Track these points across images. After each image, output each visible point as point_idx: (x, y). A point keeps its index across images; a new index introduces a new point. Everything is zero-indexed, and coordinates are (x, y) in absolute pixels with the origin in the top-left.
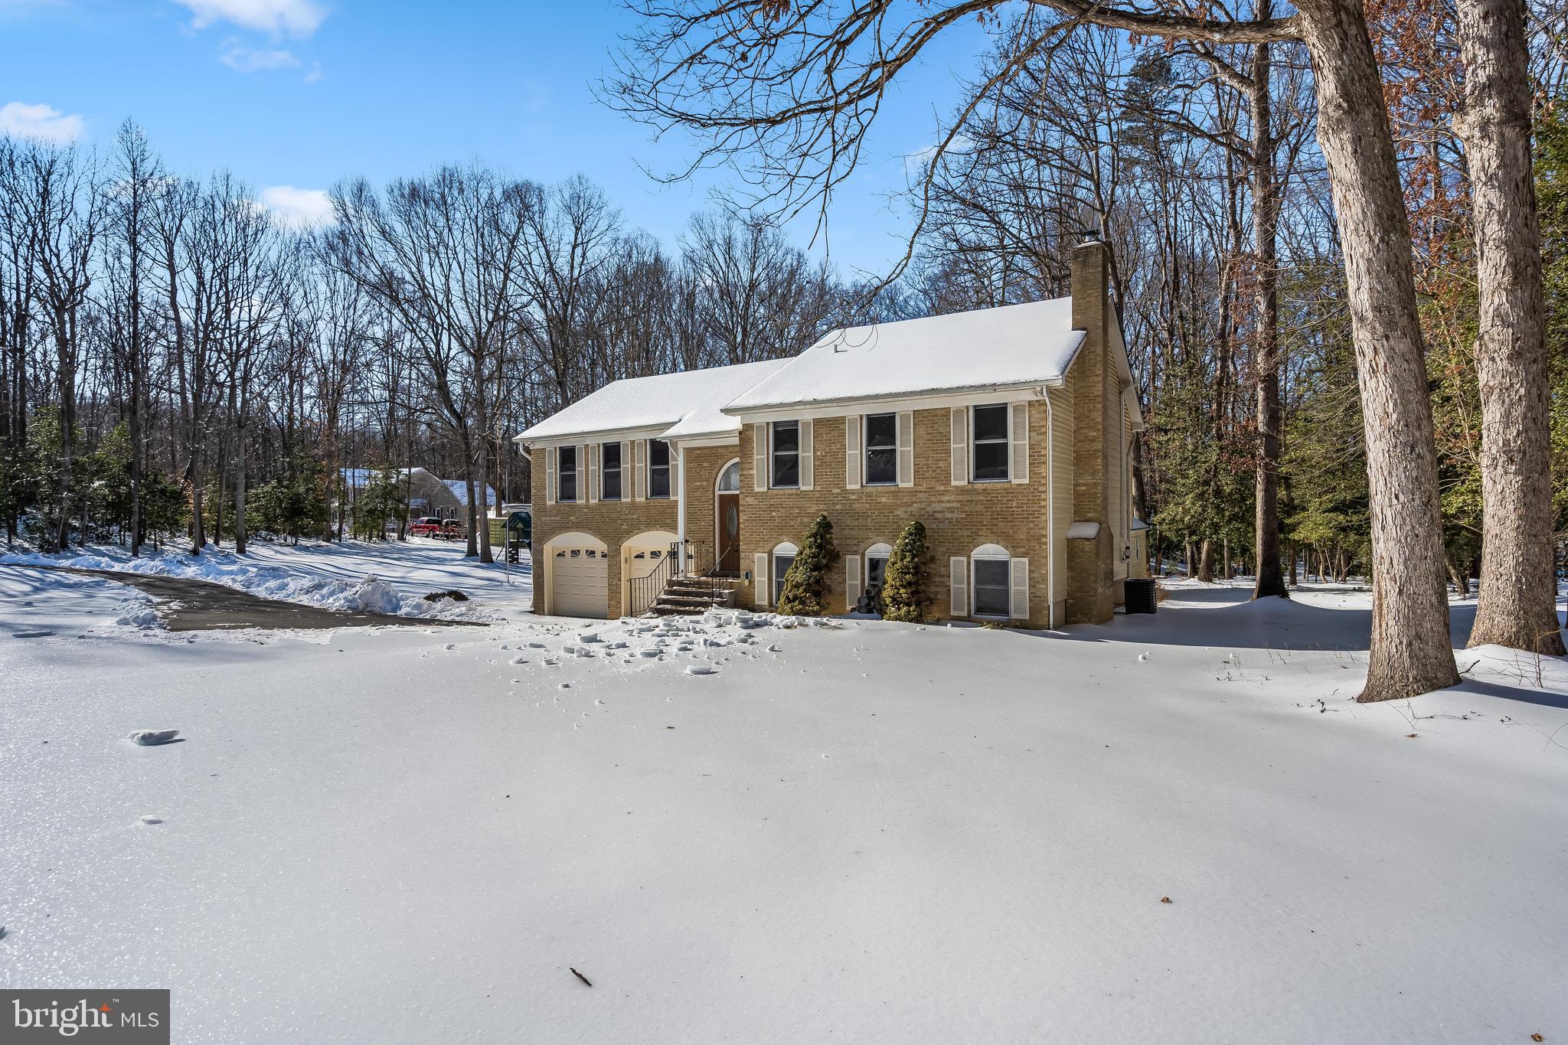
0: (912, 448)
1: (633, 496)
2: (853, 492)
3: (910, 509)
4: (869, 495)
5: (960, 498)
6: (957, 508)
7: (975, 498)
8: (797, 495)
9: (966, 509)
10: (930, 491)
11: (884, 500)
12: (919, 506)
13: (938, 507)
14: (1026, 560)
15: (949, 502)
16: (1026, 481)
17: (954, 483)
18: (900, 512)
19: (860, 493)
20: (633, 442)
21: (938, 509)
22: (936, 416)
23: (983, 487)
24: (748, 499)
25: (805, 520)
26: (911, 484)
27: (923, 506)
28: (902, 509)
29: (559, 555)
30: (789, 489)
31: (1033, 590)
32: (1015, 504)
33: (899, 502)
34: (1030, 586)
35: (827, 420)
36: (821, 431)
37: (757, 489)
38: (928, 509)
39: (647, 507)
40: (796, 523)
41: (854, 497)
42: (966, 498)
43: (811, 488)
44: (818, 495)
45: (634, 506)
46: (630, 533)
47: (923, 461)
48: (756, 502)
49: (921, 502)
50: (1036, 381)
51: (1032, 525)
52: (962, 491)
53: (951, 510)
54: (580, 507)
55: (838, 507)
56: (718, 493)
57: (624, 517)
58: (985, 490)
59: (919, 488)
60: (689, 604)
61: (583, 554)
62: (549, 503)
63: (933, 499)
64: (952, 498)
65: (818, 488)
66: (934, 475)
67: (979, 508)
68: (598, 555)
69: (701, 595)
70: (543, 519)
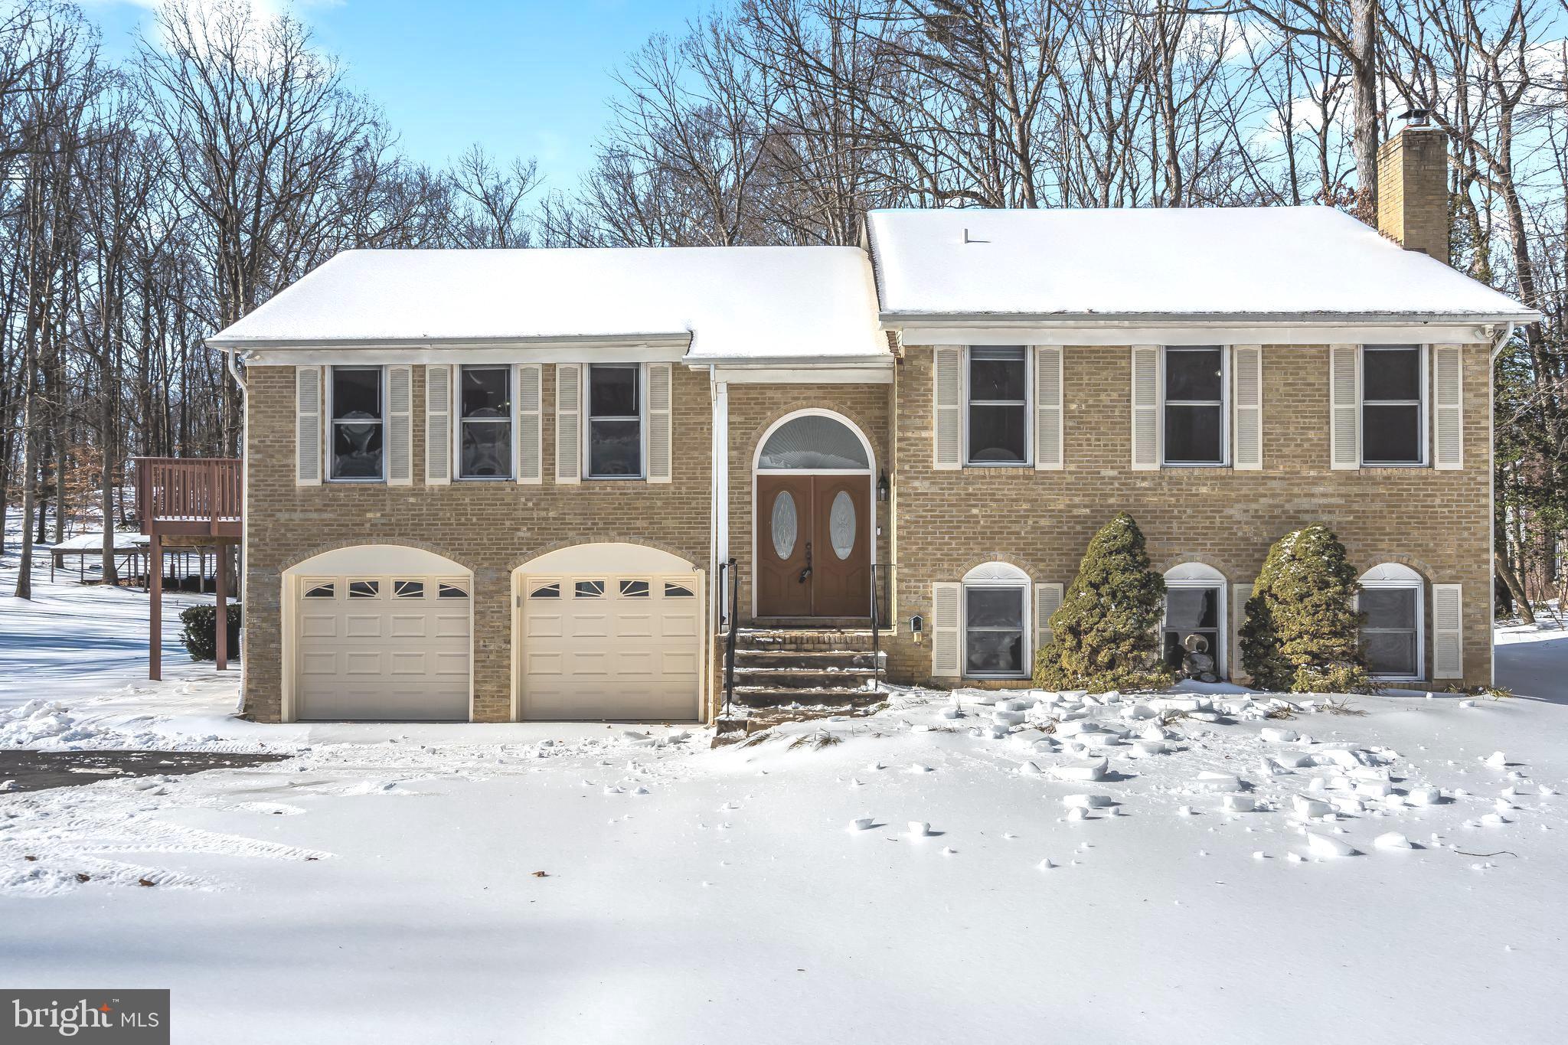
0: (1259, 407)
1: (549, 472)
2: (1143, 476)
3: (1254, 506)
4: (1175, 482)
5: (1343, 490)
6: (1338, 506)
7: (1370, 490)
8: (1028, 478)
9: (1355, 507)
10: (1289, 477)
11: (1204, 490)
12: (1271, 501)
13: (1305, 503)
14: (1458, 587)
15: (1324, 495)
16: (1459, 466)
17: (1335, 466)
18: (1235, 512)
19: (1158, 478)
20: (551, 369)
21: (1306, 507)
22: (1303, 356)
23: (1385, 473)
24: (916, 484)
25: (1044, 522)
26: (1257, 466)
27: (1277, 501)
28: (1238, 506)
29: (317, 593)
30: (1007, 468)
31: (1469, 633)
32: (1438, 501)
33: (1233, 495)
34: (1466, 628)
35: (1091, 350)
36: (1079, 368)
37: (937, 466)
38: (1287, 506)
39: (583, 494)
40: (1024, 529)
41: (1145, 484)
42: (1356, 490)
43: (1059, 466)
44: (1071, 479)
45: (548, 493)
46: (537, 546)
47: (1278, 429)
48: (935, 489)
49: (1273, 496)
50: (1466, 315)
51: (1466, 534)
52: (1348, 478)
53: (1329, 509)
54: (397, 494)
55: (1112, 501)
56: (757, 472)
57: (520, 514)
58: (1388, 478)
59: (1271, 473)
60: (811, 682)
61: (387, 590)
62: (300, 483)
63: (1296, 490)
64: (1330, 490)
65: (1072, 467)
66: (1299, 451)
67: (1377, 506)
68: (431, 591)
69: (824, 663)
70: (283, 517)
